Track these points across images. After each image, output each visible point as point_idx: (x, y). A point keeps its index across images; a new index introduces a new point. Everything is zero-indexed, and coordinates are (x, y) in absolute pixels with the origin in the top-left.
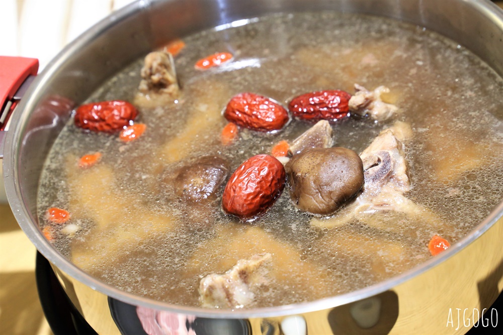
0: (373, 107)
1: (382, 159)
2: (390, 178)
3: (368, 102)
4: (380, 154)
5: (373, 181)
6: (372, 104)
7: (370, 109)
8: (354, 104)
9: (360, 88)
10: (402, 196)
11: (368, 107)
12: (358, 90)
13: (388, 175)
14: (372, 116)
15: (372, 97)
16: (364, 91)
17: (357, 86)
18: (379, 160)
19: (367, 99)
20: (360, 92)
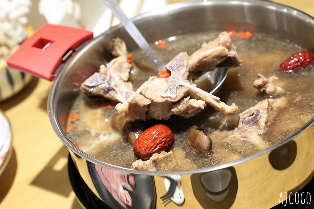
0: (267, 87)
1: (255, 113)
2: (256, 124)
3: (265, 84)
4: (255, 111)
5: (246, 124)
6: (267, 85)
7: (266, 88)
8: (256, 84)
9: (261, 76)
10: (257, 135)
11: (264, 87)
12: (259, 77)
13: (255, 122)
14: (266, 92)
15: (267, 81)
16: (263, 78)
17: (259, 75)
18: (254, 114)
19: (264, 82)
20: (261, 78)
